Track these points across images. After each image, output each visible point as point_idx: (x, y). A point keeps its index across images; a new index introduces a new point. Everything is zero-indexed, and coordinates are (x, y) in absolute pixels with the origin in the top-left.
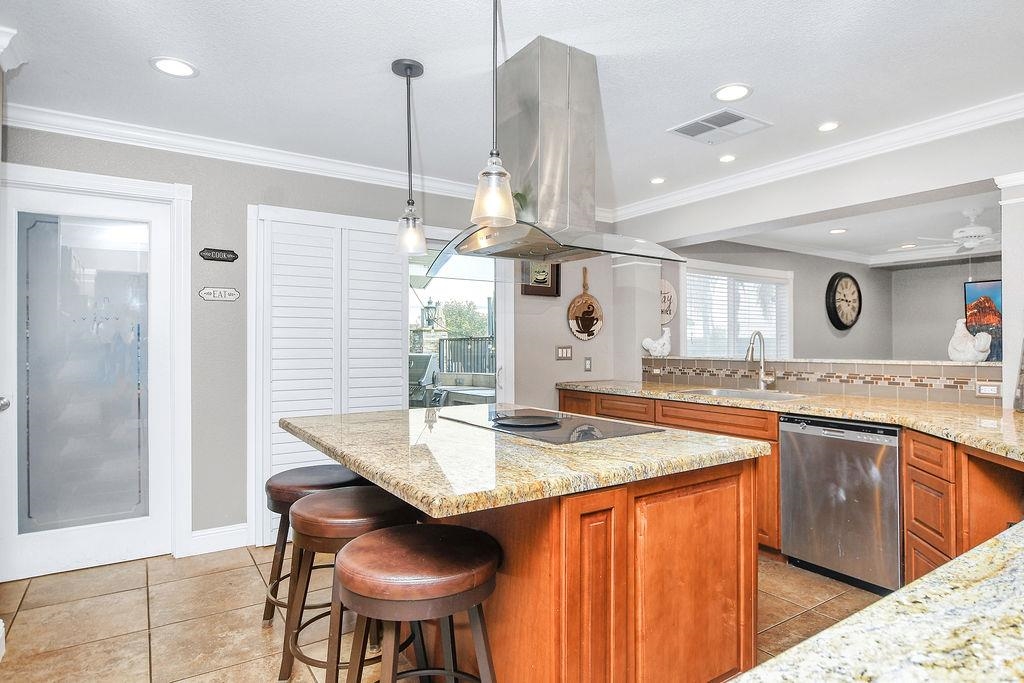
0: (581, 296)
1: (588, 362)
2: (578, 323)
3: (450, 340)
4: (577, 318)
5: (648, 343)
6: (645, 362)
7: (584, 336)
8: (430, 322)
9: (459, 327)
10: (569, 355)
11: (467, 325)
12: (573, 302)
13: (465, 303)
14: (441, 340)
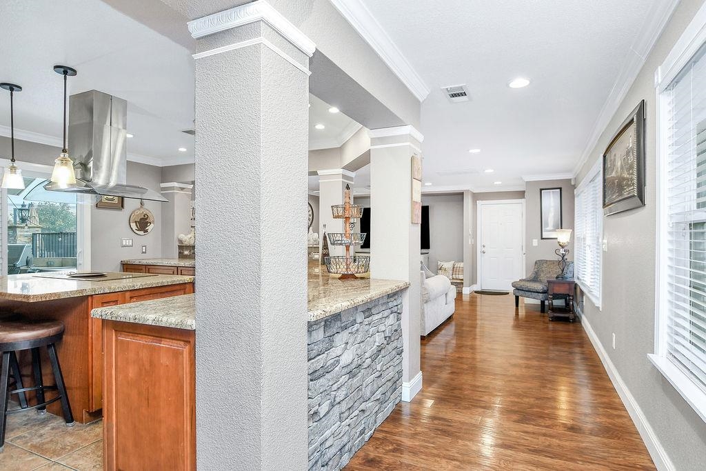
0: (139, 209)
1: (144, 248)
2: (137, 225)
3: (42, 234)
4: (136, 222)
5: (182, 236)
6: (181, 247)
7: (142, 233)
8: (23, 220)
9: (53, 223)
10: (131, 244)
11: (60, 223)
12: (133, 212)
13: (58, 204)
14: (34, 234)
